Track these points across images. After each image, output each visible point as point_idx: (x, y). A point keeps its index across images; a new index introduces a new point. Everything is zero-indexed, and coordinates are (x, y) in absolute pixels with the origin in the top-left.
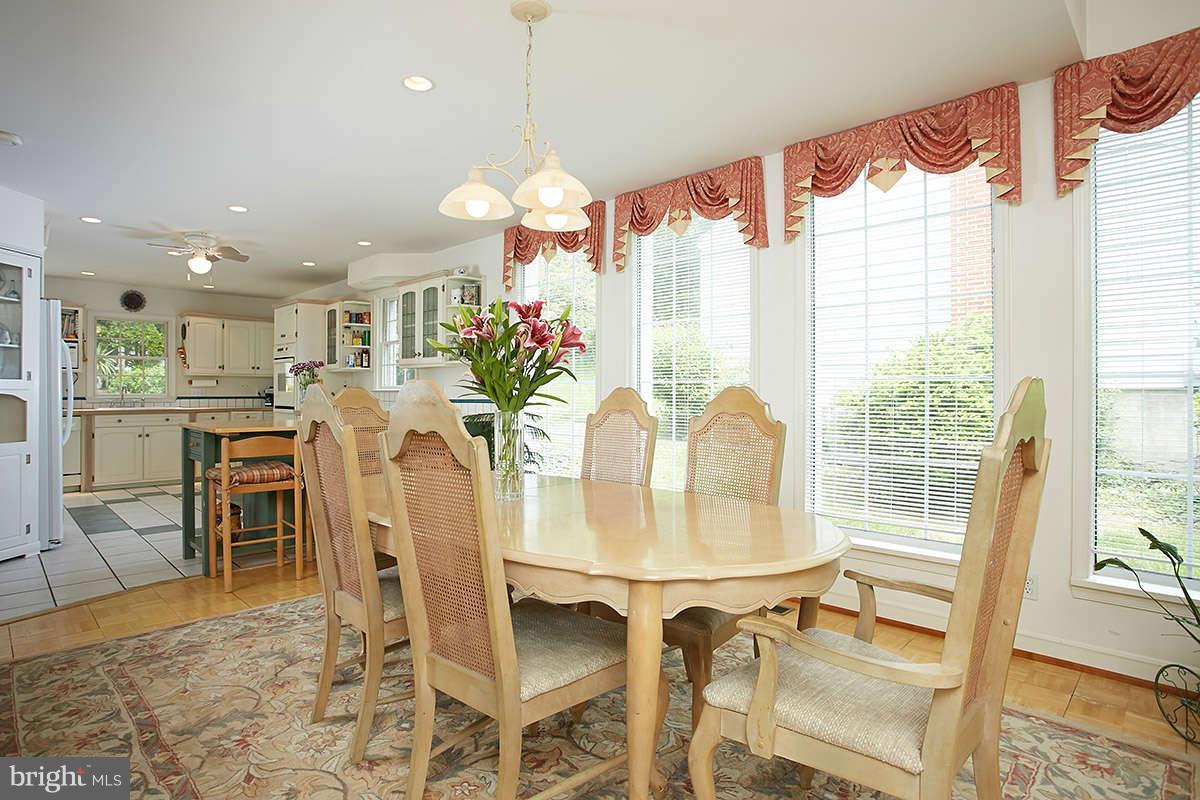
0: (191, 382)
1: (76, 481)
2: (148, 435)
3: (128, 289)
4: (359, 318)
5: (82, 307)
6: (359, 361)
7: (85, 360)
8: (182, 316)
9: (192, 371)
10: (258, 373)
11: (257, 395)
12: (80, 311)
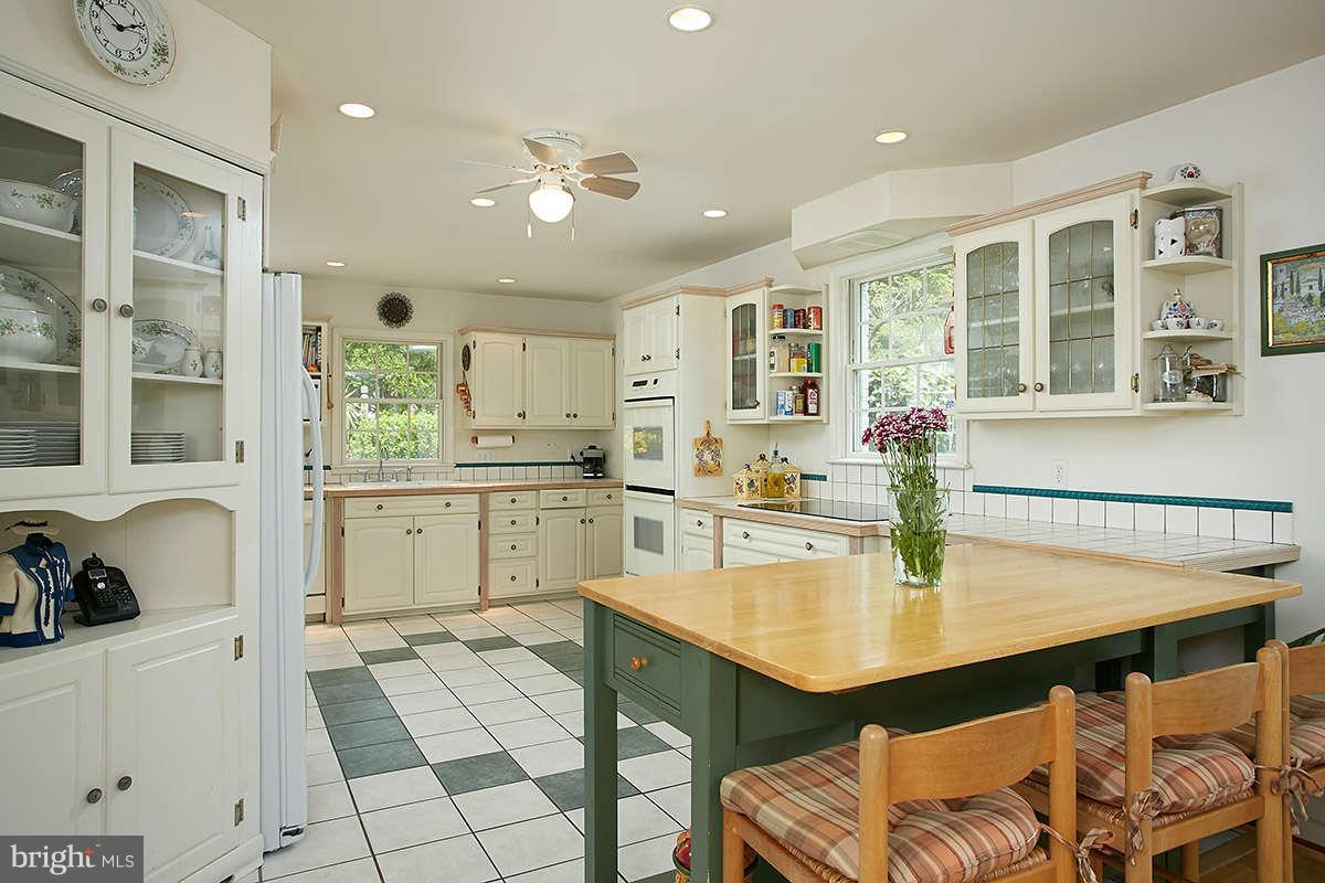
0: (475, 440)
1: (319, 606)
2: (420, 531)
3: (390, 291)
4: (799, 318)
5: (328, 321)
6: (800, 403)
7: (330, 406)
8: (462, 332)
9: (481, 421)
10: (576, 424)
11: (569, 460)
12: (324, 327)
